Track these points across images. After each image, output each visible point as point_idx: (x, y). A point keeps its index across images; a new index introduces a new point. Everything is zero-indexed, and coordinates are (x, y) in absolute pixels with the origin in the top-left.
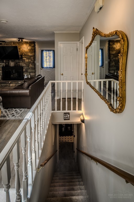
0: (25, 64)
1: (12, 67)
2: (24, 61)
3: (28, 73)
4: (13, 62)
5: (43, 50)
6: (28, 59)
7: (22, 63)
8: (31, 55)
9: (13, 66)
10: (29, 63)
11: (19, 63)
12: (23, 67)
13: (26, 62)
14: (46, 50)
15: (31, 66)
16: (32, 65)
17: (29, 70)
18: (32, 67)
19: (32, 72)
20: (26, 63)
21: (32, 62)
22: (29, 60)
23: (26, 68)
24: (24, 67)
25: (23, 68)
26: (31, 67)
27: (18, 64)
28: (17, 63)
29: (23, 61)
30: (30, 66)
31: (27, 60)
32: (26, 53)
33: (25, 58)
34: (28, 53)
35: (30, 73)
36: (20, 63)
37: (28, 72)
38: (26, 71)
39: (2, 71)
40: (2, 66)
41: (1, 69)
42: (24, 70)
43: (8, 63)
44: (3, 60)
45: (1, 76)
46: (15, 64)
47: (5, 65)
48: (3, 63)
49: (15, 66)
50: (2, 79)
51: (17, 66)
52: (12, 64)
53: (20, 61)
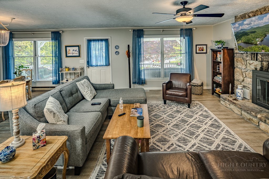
39: (251, 80)
40: (253, 67)
41: (251, 74)
43: (267, 63)
44: (256, 54)
45: (251, 92)
47: (261, 68)
48: (257, 60)
50: (252, 99)
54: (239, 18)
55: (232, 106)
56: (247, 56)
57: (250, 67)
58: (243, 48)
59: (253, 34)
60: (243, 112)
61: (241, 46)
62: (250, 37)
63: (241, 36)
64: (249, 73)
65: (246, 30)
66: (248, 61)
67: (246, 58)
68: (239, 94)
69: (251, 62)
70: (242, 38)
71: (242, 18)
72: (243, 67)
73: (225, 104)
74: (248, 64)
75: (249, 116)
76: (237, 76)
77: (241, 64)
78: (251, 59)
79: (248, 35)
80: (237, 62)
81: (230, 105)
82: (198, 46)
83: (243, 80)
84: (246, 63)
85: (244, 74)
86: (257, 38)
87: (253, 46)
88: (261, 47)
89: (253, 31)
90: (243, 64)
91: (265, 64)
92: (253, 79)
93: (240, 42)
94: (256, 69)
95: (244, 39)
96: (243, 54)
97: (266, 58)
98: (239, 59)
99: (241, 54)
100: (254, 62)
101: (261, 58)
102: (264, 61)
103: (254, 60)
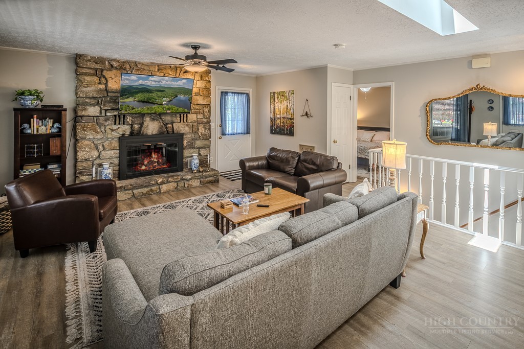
0: (187, 125)
1: (153, 136)
2: (185, 119)
3: (195, 150)
4: (156, 123)
5: (226, 93)
7: (180, 125)
8: (205, 103)
9: (155, 132)
10: (198, 122)
11: (172, 123)
12: (183, 134)
13: (189, 121)
14: (232, 93)
15: (202, 130)
16: (204, 128)
17: (198, 143)
18: (206, 135)
20: (191, 124)
21: (205, 120)
22: (200, 116)
23: (189, 136)
24: (186, 134)
25: (183, 138)
26: (201, 133)
27: (170, 126)
28: (166, 125)
29: (183, 118)
30: (200, 130)
31: (192, 117)
34: (195, 98)
35: (199, 148)
36: (174, 124)
37: (194, 148)
38: (191, 146)
39: (118, 152)
40: (118, 134)
41: (116, 144)
42: (185, 143)
43: (140, 126)
44: (122, 116)
45: (114, 168)
46: (161, 127)
47: (130, 132)
48: (124, 124)
49: (161, 133)
50: (117, 176)
51: (166, 132)
52: (152, 127)
53: (174, 119)
54: (89, 61)
56: (106, 120)
57: (112, 134)
59: (159, 94)
60: (136, 191)
61: (128, 106)
62: (154, 95)
63: (137, 93)
64: (111, 143)
65: (150, 86)
66: (107, 127)
69: (115, 127)
70: (137, 96)
71: (96, 63)
72: (99, 136)
74: (108, 131)
75: (145, 190)
76: (84, 153)
77: (93, 133)
78: (113, 123)
79: (150, 93)
80: (85, 131)
83: (99, 156)
84: (103, 130)
85: (101, 148)
86: (164, 97)
87: (156, 106)
88: (167, 107)
89: (162, 89)
90: (97, 132)
91: (136, 127)
92: (120, 150)
93: (131, 99)
94: (123, 135)
95: (140, 96)
96: (98, 116)
97: (138, 120)
98: (88, 125)
99: (94, 117)
100: (119, 126)
101: (132, 120)
102: (136, 124)
103: (119, 124)
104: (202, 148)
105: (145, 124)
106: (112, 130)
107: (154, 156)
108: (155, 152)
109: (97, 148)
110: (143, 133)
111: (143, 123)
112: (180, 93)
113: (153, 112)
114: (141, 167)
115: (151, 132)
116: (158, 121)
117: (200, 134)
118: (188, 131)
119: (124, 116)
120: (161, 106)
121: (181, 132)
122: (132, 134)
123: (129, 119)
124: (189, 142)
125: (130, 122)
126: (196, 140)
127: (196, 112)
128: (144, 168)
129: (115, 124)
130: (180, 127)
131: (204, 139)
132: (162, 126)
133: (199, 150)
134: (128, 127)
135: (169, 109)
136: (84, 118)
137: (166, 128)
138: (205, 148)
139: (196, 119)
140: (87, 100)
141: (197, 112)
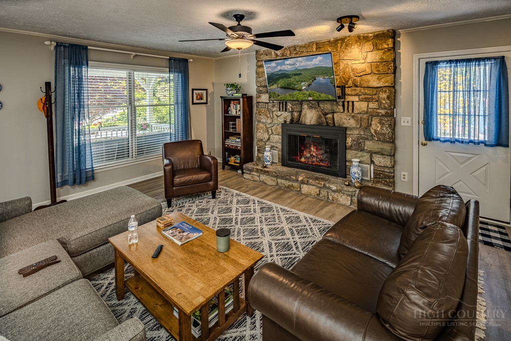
0: (353, 117)
1: (311, 126)
2: (350, 108)
3: (365, 154)
4: (314, 111)
6: (367, 100)
7: (343, 116)
8: (381, 84)
9: (313, 122)
10: (372, 115)
11: (333, 113)
12: (346, 128)
13: (356, 111)
14: (451, 61)
15: (376, 126)
16: (380, 123)
17: (369, 145)
18: (384, 134)
19: (381, 153)
20: (359, 116)
21: (383, 112)
22: (372, 105)
23: (356, 132)
24: (351, 129)
25: (346, 134)
26: (375, 130)
27: (330, 116)
28: (325, 114)
29: (348, 107)
30: (373, 126)
31: (361, 106)
32: (358, 79)
33: (356, 95)
34: (365, 78)
35: (371, 153)
36: (335, 114)
37: (362, 150)
38: (358, 146)
39: (280, 137)
40: (281, 120)
41: (280, 130)
42: (349, 141)
43: (298, 113)
44: (284, 103)
45: (279, 152)
46: (320, 117)
47: (291, 120)
48: (286, 111)
49: (320, 124)
50: (281, 161)
51: (325, 124)
52: (310, 116)
53: (335, 108)
54: (262, 54)
55: (263, 177)
56: (273, 106)
57: (277, 120)
58: (278, 96)
59: (297, 77)
60: (279, 181)
61: (275, 93)
62: (292, 80)
63: (278, 79)
64: (277, 128)
65: (288, 71)
66: (274, 113)
67: (272, 108)
68: (268, 158)
69: (279, 113)
70: (279, 82)
71: (266, 55)
72: (269, 121)
73: (252, 177)
74: (275, 117)
75: (287, 183)
76: (260, 134)
77: (265, 117)
78: (278, 110)
79: (289, 78)
80: (260, 115)
81: (259, 176)
82: (195, 92)
83: (269, 139)
84: (271, 115)
85: (270, 131)
86: (302, 81)
87: (296, 92)
88: (308, 93)
89: (298, 73)
90: (267, 117)
91: (296, 114)
92: (282, 136)
93: (275, 86)
94: (285, 121)
95: (281, 82)
96: (267, 103)
97: (297, 108)
98: (262, 110)
99: (265, 103)
100: (282, 113)
101: (291, 107)
102: (296, 111)
103: (283, 111)
104: (375, 153)
105: (303, 112)
106: (278, 116)
107: (313, 149)
108: (314, 146)
109: (268, 131)
110: (302, 122)
111: (301, 111)
112: (319, 74)
113: (295, 99)
114: (301, 158)
115: (309, 121)
116: (316, 110)
117: (373, 131)
118: (354, 125)
119: (286, 103)
120: (301, 92)
121: (344, 126)
122: (292, 121)
123: (289, 106)
124: (354, 141)
125: (290, 109)
126: (367, 139)
127: (366, 98)
128: (303, 160)
129: (280, 110)
130: (343, 119)
131: (379, 140)
132: (320, 115)
133: (371, 156)
134: (289, 114)
135: (309, 95)
136: (260, 104)
137: (326, 118)
138: (383, 154)
139: (366, 110)
140: (261, 89)
141: (369, 98)
